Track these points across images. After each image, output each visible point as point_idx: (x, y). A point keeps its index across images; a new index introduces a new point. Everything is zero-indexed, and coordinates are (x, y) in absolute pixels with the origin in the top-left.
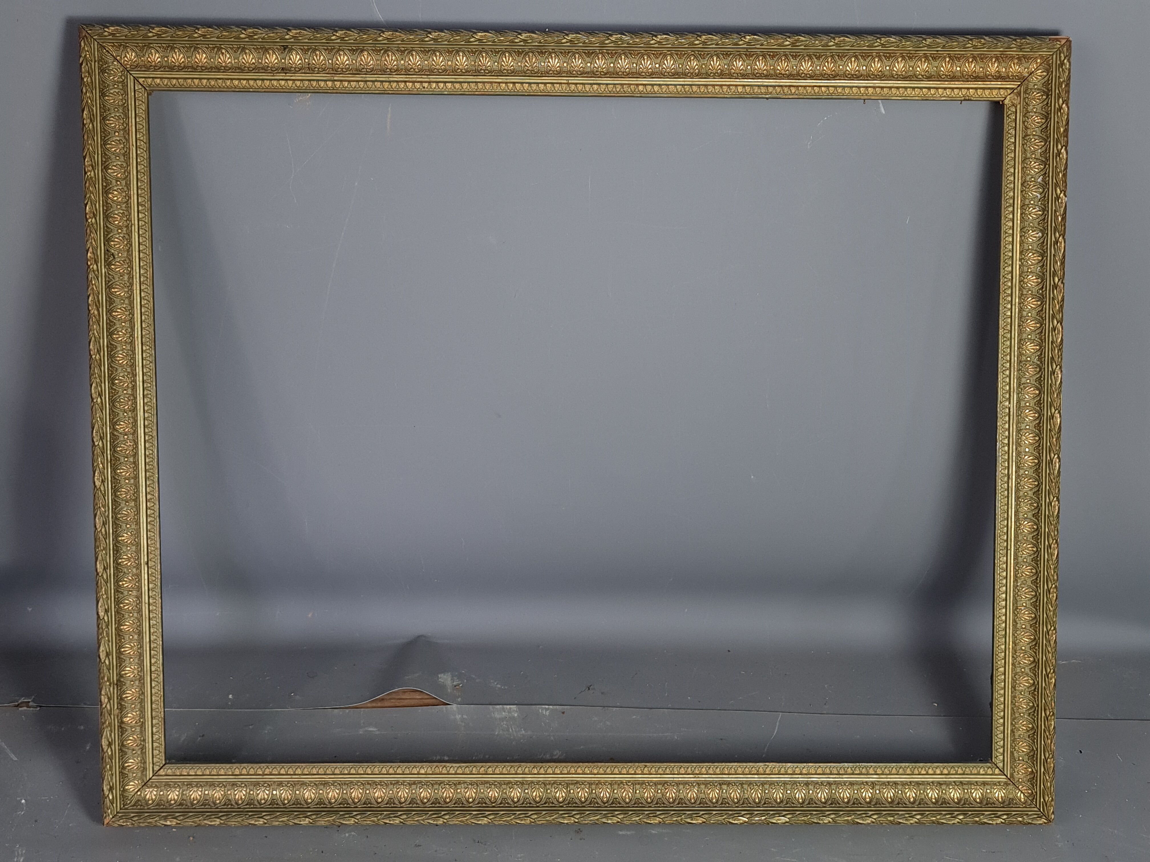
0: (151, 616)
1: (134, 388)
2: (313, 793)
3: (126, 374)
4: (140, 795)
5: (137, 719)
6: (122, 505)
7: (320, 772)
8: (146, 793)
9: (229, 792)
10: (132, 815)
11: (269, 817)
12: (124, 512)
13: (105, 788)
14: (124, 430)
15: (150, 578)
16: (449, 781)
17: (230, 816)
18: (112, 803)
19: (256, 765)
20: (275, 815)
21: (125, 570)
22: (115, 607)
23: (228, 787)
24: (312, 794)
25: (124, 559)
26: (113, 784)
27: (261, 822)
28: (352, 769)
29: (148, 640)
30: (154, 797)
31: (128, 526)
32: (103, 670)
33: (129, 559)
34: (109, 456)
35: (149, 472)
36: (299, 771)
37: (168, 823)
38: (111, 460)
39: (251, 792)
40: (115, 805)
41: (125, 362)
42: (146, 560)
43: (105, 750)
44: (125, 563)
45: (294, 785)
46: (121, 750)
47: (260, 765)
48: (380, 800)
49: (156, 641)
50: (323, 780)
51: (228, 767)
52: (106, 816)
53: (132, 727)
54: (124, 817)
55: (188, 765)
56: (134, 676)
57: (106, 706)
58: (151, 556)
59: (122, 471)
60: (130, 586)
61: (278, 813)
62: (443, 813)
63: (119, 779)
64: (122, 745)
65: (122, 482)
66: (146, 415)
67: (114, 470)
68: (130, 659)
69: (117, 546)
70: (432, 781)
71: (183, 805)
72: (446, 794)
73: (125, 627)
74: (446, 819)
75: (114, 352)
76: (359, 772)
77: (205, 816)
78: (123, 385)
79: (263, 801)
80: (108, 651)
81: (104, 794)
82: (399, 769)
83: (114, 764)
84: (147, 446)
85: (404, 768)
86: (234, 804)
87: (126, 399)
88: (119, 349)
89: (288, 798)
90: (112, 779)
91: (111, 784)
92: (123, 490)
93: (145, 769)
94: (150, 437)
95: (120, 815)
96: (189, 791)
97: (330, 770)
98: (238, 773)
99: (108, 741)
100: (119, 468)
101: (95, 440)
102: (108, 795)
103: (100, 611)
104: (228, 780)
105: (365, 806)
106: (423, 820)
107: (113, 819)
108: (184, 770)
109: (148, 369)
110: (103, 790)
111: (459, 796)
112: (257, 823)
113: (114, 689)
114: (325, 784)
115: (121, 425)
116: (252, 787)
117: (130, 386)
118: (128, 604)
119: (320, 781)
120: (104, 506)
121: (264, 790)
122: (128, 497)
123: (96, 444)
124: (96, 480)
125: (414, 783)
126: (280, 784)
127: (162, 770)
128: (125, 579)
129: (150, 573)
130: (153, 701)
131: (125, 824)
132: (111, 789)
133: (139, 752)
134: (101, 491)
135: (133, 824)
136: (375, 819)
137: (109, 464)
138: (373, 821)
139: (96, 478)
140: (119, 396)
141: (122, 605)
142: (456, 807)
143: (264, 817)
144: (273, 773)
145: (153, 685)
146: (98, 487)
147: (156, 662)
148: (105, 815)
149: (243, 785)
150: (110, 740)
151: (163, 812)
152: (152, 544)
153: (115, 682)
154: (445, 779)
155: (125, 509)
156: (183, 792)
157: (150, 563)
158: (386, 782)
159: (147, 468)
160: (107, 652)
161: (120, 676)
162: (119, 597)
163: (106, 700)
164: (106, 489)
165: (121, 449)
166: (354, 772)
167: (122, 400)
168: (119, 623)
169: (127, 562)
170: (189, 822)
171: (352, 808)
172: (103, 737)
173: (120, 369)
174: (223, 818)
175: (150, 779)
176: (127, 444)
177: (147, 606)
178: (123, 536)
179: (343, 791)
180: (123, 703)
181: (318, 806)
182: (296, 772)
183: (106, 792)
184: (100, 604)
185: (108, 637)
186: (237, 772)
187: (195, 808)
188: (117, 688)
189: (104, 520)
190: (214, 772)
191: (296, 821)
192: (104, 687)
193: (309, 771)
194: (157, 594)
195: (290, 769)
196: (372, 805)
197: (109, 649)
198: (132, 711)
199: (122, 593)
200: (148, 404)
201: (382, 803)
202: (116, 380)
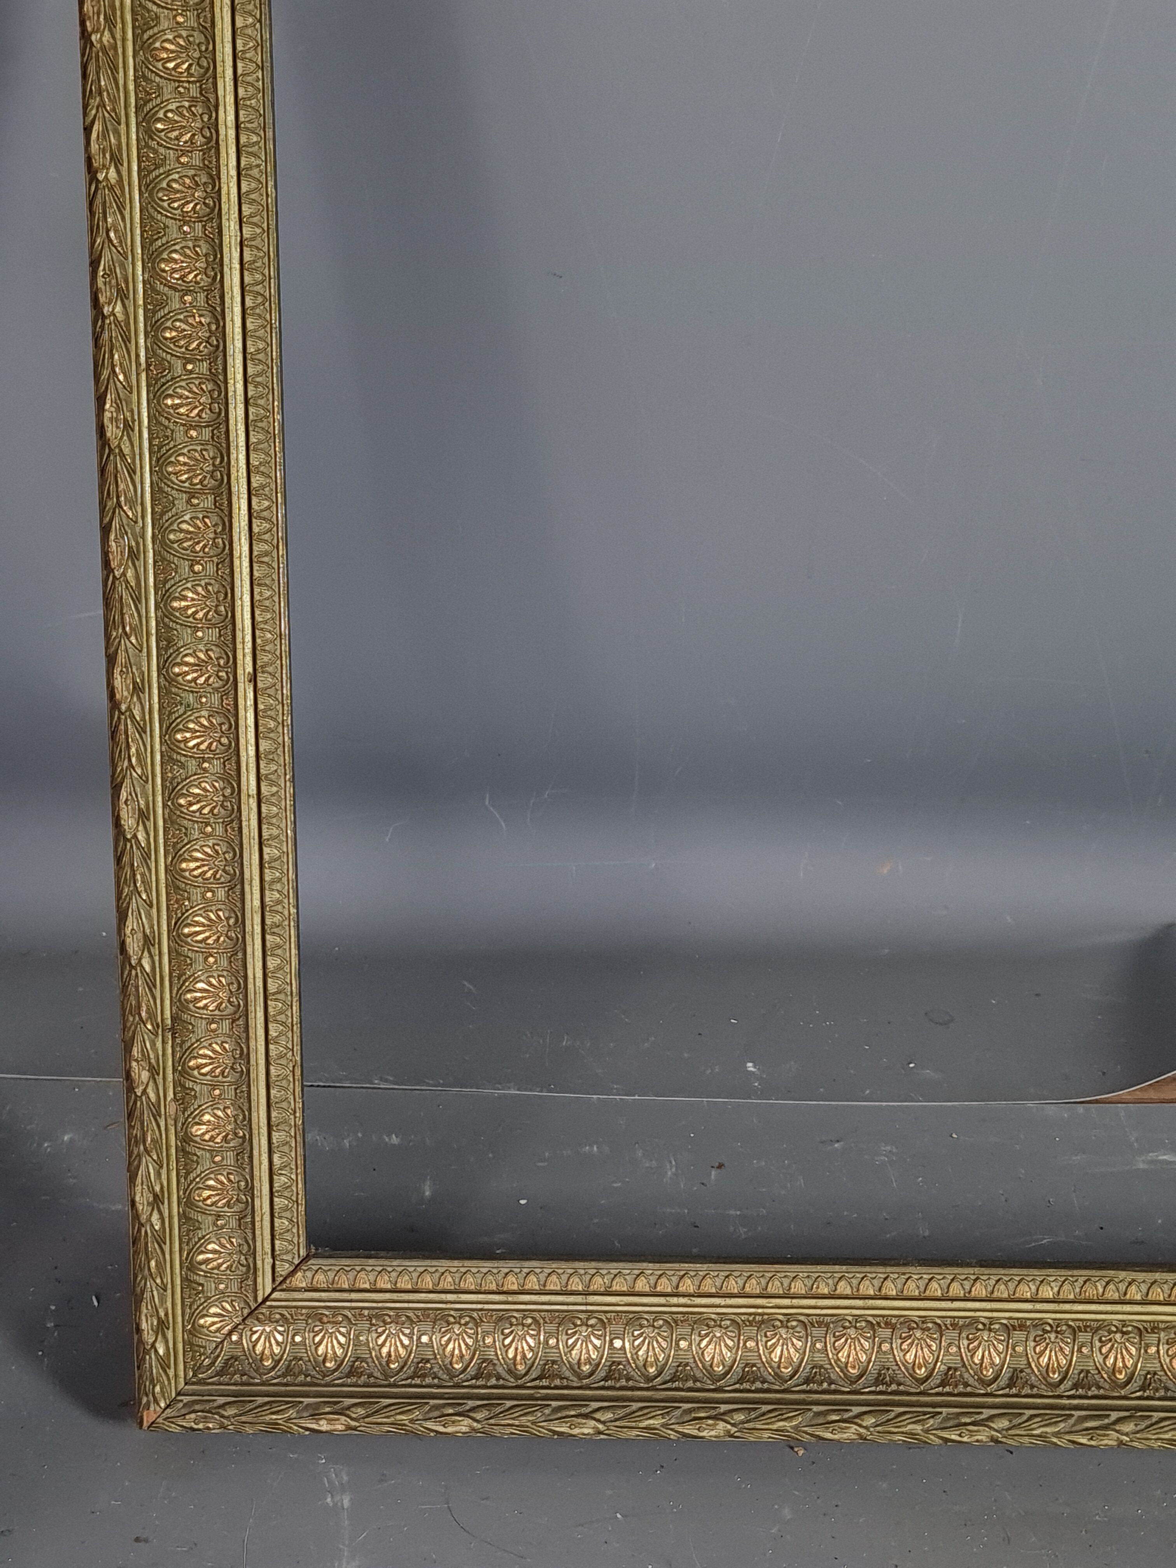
0: (265, 835)
1: (213, 146)
2: (726, 1345)
3: (187, 104)
4: (239, 1342)
5: (229, 1128)
6: (181, 504)
7: (747, 1290)
8: (255, 1337)
9: (489, 1340)
10: (221, 1400)
11: (609, 1415)
12: (184, 526)
13: (144, 1326)
14: (181, 278)
15: (261, 722)
16: (1124, 1323)
17: (499, 1409)
18: (165, 1366)
19: (563, 1265)
20: (628, 1410)
21: (191, 698)
22: (165, 806)
23: (486, 1327)
24: (724, 1350)
25: (187, 664)
26: (166, 1315)
27: (587, 1428)
28: (842, 1283)
29: (257, 903)
30: (277, 1350)
31: (198, 568)
32: (137, 987)
33: (199, 666)
34: (142, 353)
35: (256, 405)
36: (688, 1285)
37: (324, 1426)
38: (148, 365)
39: (552, 1342)
40: (171, 1373)
41: (185, 66)
42: (249, 669)
43: (144, 1218)
44: (189, 677)
45: (673, 1322)
46: (184, 1218)
47: (577, 1264)
48: (922, 1372)
49: (279, 908)
50: (760, 1311)
51: (485, 1270)
52: (148, 1402)
53: (213, 1152)
54: (197, 1407)
55: (371, 1261)
56: (218, 1007)
57: (144, 1092)
58: (263, 658)
59: (177, 401)
60: (203, 747)
61: (636, 1406)
62: (1114, 1415)
63: (182, 1298)
64: (187, 1202)
65: (179, 435)
66: (247, 231)
67: (156, 396)
68: (206, 959)
69: (166, 626)
70: (1073, 1320)
71: (362, 1374)
72: (1116, 1359)
73: (193, 865)
74: (1127, 1434)
75: (150, 32)
76: (863, 1291)
77: (427, 1408)
78: (177, 139)
79: (586, 1368)
80: (148, 931)
81: (141, 1341)
82: (978, 1284)
83: (168, 1257)
84: (250, 327)
85: (992, 1282)
86: (504, 1374)
87: (187, 181)
88: (164, 24)
89: (656, 1359)
90: (163, 1300)
91: (162, 1314)
92: (181, 459)
93: (252, 1270)
94: (260, 299)
95: (186, 1399)
96: (375, 1335)
97: (777, 1283)
98: (515, 1287)
99: (151, 1189)
100: (170, 392)
101: (102, 299)
102: (153, 1345)
103: (124, 814)
104: (486, 1306)
105: (881, 1388)
106: (1056, 1434)
107: (169, 1411)
108: (362, 1274)
109: (250, 89)
110: (139, 1330)
111: (1154, 1366)
112: (576, 1431)
113: (164, 1042)
114: (763, 1323)
115: (175, 261)
116: (551, 1328)
117: (199, 140)
118: (198, 799)
119: (750, 1314)
120: (132, 504)
121: (589, 1336)
122: (196, 481)
123: (106, 310)
124: (106, 421)
125: (1022, 1326)
126: (634, 1320)
127: (299, 1274)
128: (191, 726)
129: (261, 707)
130: (273, 1078)
131: (201, 1426)
132: (162, 1326)
133: (233, 1223)
134: (123, 456)
135: (222, 1426)
136: (918, 1428)
137: (143, 376)
138: (912, 1434)
139: (107, 415)
140: (168, 173)
141: (182, 801)
142: (1148, 1398)
143: (597, 1415)
144: (615, 1288)
145: (273, 1033)
146: (114, 443)
147: (279, 968)
148: (145, 1400)
149: (529, 1321)
150: (157, 1188)
151: (307, 1395)
152: (266, 622)
153: (169, 1022)
154: (1116, 1314)
155: (187, 518)
156: (357, 1336)
157: (260, 677)
158: (939, 1321)
159: (250, 394)
160: (145, 936)
161: (181, 1006)
162: (173, 778)
163: (145, 1075)
164: (137, 451)
165: (174, 334)
166: (848, 1291)
167: (175, 185)
168: (176, 853)
169: (195, 675)
170: (383, 1424)
171: (844, 1393)
172: (139, 1180)
173: (168, 89)
174: (479, 1416)
175: (265, 1300)
176: (191, 320)
177: (253, 803)
178: (185, 598)
179: (813, 1345)
180: (190, 1084)
181: (746, 1386)
182: (682, 1289)
183: (149, 1337)
184: (124, 795)
185: (148, 892)
186: (512, 1283)
187: (394, 1385)
188: (174, 1038)
189: (133, 544)
190: (448, 1282)
191: (689, 1430)
192: (139, 1038)
193: (718, 1284)
194: (281, 771)
195: (663, 1280)
196: (901, 1388)
197: (152, 927)
198: (214, 1107)
199: (183, 766)
200: (253, 196)
201: (933, 1382)
202: (159, 120)
